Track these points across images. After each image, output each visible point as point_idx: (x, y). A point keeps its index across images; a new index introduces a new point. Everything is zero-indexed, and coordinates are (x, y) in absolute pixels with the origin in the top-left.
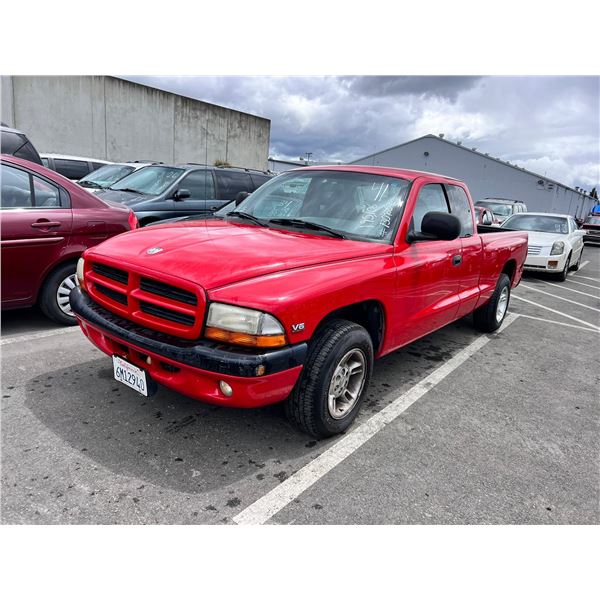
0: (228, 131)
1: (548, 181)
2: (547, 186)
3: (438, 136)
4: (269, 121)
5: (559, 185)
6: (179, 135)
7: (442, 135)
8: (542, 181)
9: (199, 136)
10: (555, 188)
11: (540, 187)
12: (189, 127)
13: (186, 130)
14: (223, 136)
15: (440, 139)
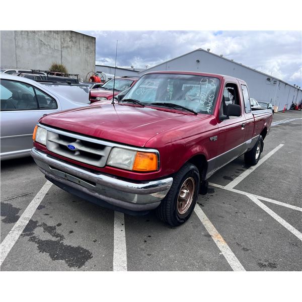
0: (62, 43)
1: (273, 78)
2: (272, 82)
3: (206, 50)
4: (95, 38)
5: (280, 81)
6: (20, 44)
7: (209, 50)
8: (269, 79)
9: (37, 46)
10: (278, 82)
11: (268, 82)
12: (28, 39)
13: (26, 41)
14: (57, 46)
15: (208, 52)
